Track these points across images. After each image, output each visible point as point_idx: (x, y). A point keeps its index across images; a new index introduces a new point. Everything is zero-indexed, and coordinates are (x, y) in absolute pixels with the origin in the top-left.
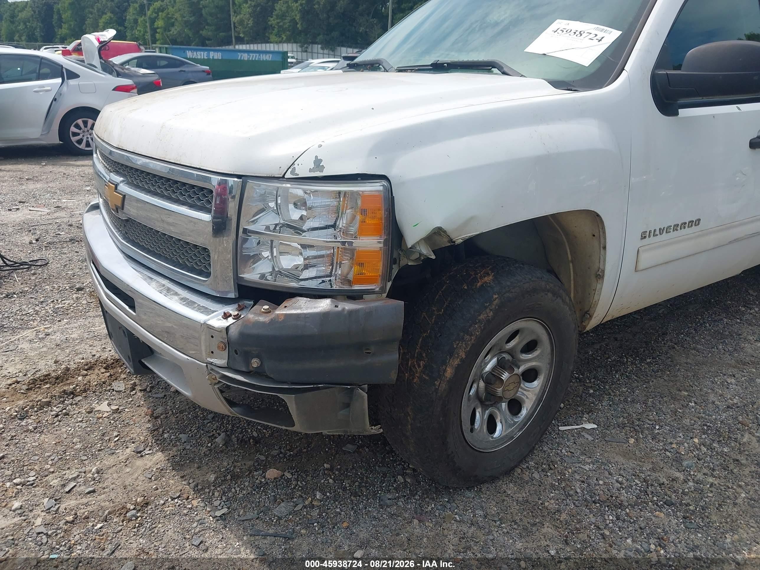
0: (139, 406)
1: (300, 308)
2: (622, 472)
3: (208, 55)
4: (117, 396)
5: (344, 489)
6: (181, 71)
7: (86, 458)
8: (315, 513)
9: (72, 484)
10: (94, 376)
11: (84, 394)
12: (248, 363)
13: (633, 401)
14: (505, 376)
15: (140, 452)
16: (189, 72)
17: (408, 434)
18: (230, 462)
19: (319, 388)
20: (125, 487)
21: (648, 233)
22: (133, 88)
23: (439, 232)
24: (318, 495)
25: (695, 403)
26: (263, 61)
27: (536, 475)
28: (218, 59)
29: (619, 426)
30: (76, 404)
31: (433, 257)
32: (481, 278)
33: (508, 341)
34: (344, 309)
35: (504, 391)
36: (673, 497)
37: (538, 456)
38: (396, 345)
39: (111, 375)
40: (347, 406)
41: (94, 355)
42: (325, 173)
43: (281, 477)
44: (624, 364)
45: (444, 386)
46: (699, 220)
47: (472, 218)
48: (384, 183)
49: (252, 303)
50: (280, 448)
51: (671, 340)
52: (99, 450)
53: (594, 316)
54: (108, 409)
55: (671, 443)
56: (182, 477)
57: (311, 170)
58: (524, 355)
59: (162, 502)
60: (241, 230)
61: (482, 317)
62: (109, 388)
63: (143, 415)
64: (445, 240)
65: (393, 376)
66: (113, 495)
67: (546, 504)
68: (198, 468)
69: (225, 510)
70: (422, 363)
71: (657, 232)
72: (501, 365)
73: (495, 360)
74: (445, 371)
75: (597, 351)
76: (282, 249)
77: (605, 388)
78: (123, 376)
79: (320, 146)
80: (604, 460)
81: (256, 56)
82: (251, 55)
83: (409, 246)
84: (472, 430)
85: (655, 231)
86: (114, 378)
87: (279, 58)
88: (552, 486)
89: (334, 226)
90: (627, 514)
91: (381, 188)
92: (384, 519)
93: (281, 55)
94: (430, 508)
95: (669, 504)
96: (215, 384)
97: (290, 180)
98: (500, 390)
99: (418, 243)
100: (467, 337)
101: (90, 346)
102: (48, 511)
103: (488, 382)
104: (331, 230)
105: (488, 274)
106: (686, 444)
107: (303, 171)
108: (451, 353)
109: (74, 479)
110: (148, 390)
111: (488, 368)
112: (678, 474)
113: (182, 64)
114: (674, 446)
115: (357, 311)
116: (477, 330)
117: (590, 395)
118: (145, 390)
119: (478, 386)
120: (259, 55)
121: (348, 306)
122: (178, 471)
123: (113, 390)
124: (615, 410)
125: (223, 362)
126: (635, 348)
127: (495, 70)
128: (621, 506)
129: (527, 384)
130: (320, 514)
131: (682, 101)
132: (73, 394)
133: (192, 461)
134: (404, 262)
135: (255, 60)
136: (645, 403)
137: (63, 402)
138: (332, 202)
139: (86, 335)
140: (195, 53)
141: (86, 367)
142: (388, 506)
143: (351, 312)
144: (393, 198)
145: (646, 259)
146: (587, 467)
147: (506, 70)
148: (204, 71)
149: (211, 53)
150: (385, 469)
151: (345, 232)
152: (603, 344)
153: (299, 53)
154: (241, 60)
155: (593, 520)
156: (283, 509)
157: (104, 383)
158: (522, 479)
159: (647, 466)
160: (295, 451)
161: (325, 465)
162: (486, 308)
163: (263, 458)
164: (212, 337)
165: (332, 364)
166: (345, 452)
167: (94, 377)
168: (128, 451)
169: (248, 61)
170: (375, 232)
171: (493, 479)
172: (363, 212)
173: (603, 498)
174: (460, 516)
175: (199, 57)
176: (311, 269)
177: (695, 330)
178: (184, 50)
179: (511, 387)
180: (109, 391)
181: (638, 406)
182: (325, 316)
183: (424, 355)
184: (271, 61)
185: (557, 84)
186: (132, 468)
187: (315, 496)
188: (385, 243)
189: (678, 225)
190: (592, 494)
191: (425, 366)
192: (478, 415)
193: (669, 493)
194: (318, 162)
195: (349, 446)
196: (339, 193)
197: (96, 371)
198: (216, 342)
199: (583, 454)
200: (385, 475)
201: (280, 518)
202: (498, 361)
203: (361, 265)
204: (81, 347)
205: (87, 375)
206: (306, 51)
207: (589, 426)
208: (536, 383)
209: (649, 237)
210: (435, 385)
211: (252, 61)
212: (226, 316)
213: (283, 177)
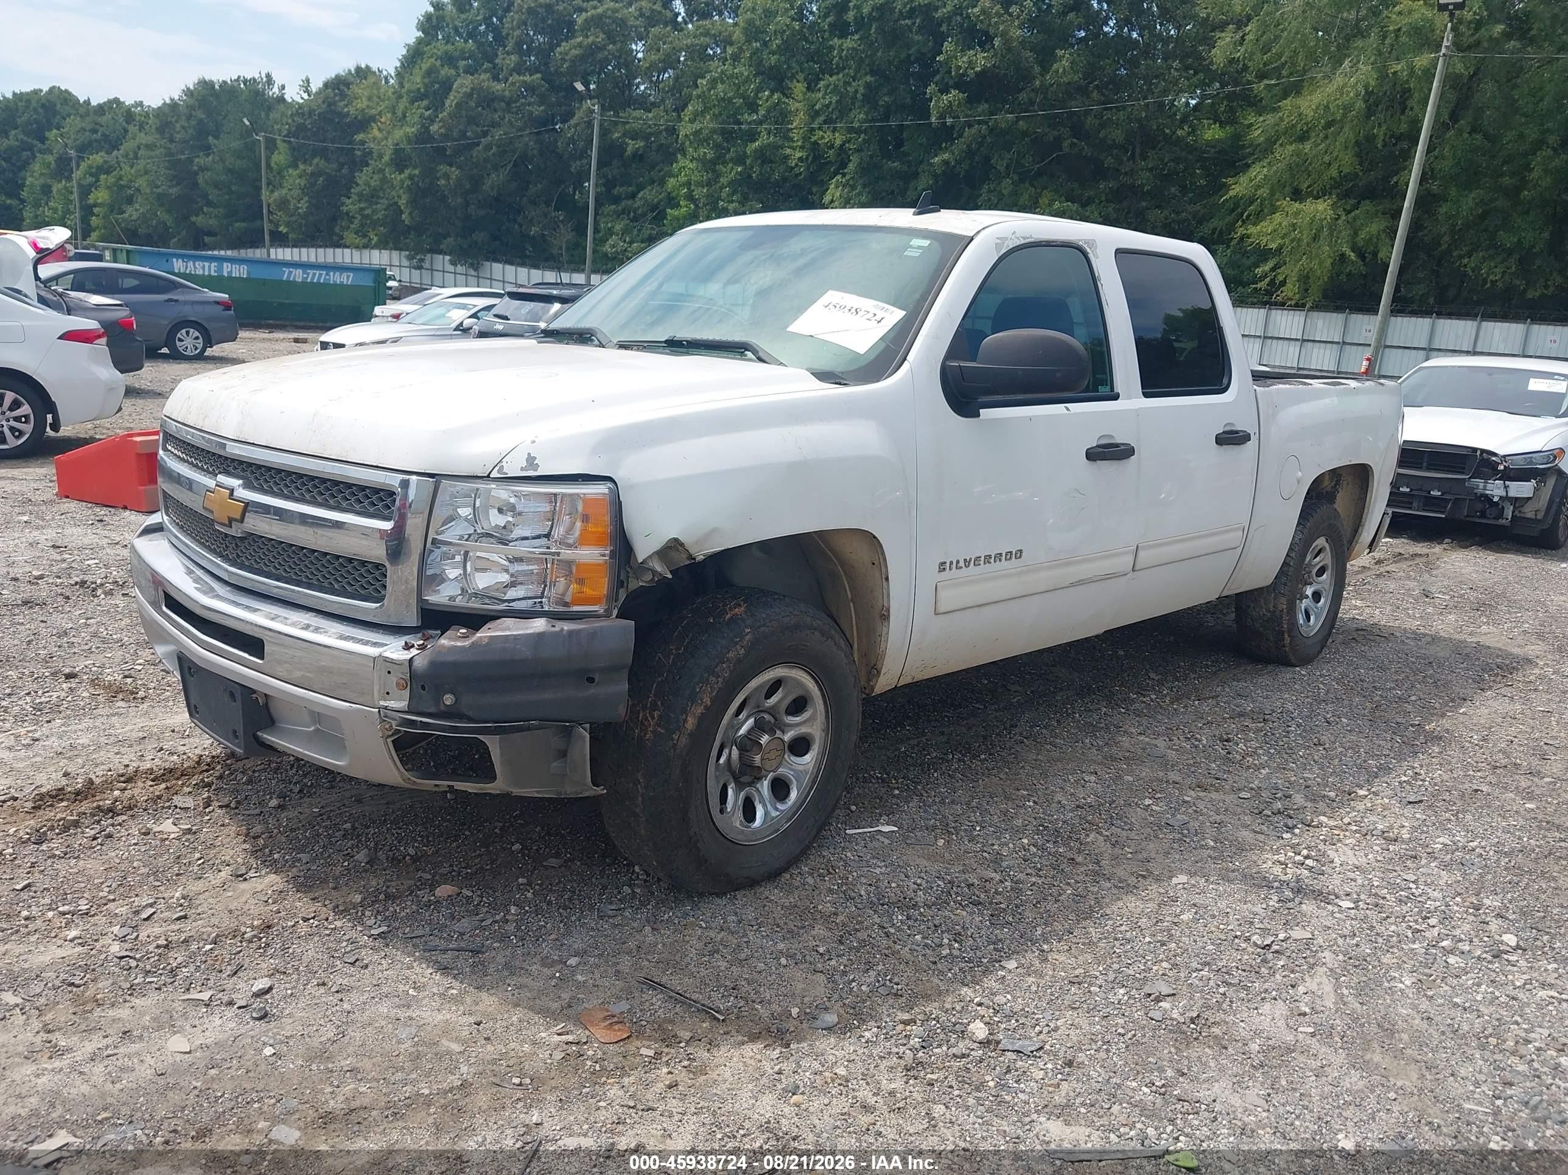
0: (223, 825)
1: (509, 629)
2: (922, 875)
3: (220, 269)
4: (183, 814)
5: (550, 903)
6: (171, 300)
7: (159, 883)
8: (511, 927)
9: (151, 911)
10: (136, 791)
11: (130, 813)
12: (438, 700)
13: (953, 802)
14: (765, 739)
15: (241, 876)
16: (185, 303)
17: (638, 810)
18: (381, 882)
19: (528, 729)
20: (231, 912)
21: (948, 564)
22: (99, 337)
23: (675, 545)
24: (513, 909)
25: (1035, 802)
26: (335, 285)
27: (810, 880)
28: (240, 278)
29: (927, 829)
30: (120, 825)
31: (670, 576)
32: (731, 609)
33: (768, 696)
34: (562, 630)
35: (762, 759)
36: (982, 896)
37: (814, 861)
38: (625, 674)
39: (167, 788)
40: (563, 754)
41: (127, 766)
42: (540, 472)
43: (458, 894)
44: (947, 761)
45: (684, 741)
46: (1021, 551)
47: (714, 531)
48: (610, 485)
49: (439, 632)
50: (451, 866)
51: (1021, 734)
52: (177, 875)
53: (883, 671)
54: (175, 829)
55: (993, 845)
56: (313, 899)
57: (522, 469)
58: (790, 718)
59: (290, 924)
60: (429, 540)
61: (731, 655)
62: (167, 804)
63: (233, 835)
64: (684, 556)
65: (622, 710)
66: (215, 921)
67: (820, 907)
68: (334, 889)
69: (384, 929)
70: (656, 714)
71: (962, 564)
72: (760, 727)
73: (751, 721)
74: (685, 721)
75: (913, 748)
76: (480, 564)
77: (916, 788)
78: (187, 790)
79: (533, 442)
80: (901, 864)
81: (321, 275)
82: (311, 272)
83: (640, 561)
84: (722, 811)
85: (958, 562)
86: (172, 791)
87: (368, 281)
88: (830, 891)
89: (548, 536)
90: (921, 914)
91: (606, 491)
92: (606, 930)
93: (372, 276)
94: (666, 916)
95: (977, 904)
96: (389, 736)
97: (496, 479)
98: (758, 758)
99: (650, 557)
100: (713, 679)
101: (117, 754)
102: (123, 939)
103: (742, 749)
104: (544, 541)
105: (740, 605)
106: (1011, 845)
107: (513, 469)
108: (693, 698)
109: (151, 905)
110: (233, 805)
111: (743, 731)
112: (993, 875)
113: (173, 286)
114: (996, 847)
115: (579, 631)
116: (725, 671)
117: (894, 796)
118: (227, 806)
119: (730, 754)
120: (327, 274)
121: (567, 626)
122: (305, 892)
123: (176, 807)
124: (925, 812)
125: (402, 704)
126: (967, 743)
127: (749, 354)
128: (915, 906)
129: (793, 758)
130: (518, 928)
131: (983, 399)
132: (111, 811)
133: (325, 881)
134: (634, 584)
135: (318, 283)
136: (968, 804)
137: (98, 822)
138: (546, 507)
139: (103, 740)
140: (191, 264)
141: (122, 779)
142: (609, 917)
143: (571, 633)
144: (620, 503)
145: (949, 598)
146: (878, 871)
147: (761, 354)
148: (218, 303)
149: (225, 264)
150: (604, 881)
151: (562, 543)
152: (924, 739)
153: (403, 269)
154: (288, 282)
155: (878, 920)
156: (466, 925)
157: (159, 797)
158: (791, 884)
159: (956, 868)
160: (474, 869)
161: (520, 880)
162: (737, 643)
163: (428, 876)
164: (389, 672)
165: (548, 695)
166: (546, 868)
167: (140, 791)
168: (223, 874)
169: (304, 283)
170: (598, 542)
171: (752, 883)
172: (585, 518)
173: (894, 899)
174: (706, 922)
175: (200, 272)
176: (519, 587)
177: (1058, 721)
178: (168, 257)
179: (773, 755)
180: (169, 807)
181: (958, 807)
182: (540, 636)
183: (659, 703)
184: (351, 285)
185: (823, 376)
186: (234, 891)
187: (509, 911)
188: (612, 555)
189: (990, 556)
190: (880, 896)
191: (660, 716)
192: (730, 792)
193: (977, 893)
194: (531, 461)
195: (554, 860)
196: (555, 495)
197: (140, 784)
198: (393, 679)
199: (874, 858)
200: (604, 888)
201: (462, 934)
202: (756, 721)
203: (581, 581)
204: (102, 755)
205: (125, 789)
206: (420, 268)
207: (886, 829)
208: (808, 758)
209: (950, 569)
210: (672, 739)
211: (312, 283)
212: (408, 647)
213: (488, 476)
